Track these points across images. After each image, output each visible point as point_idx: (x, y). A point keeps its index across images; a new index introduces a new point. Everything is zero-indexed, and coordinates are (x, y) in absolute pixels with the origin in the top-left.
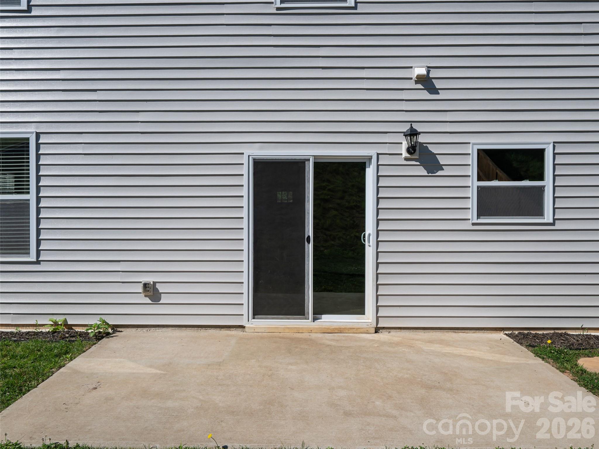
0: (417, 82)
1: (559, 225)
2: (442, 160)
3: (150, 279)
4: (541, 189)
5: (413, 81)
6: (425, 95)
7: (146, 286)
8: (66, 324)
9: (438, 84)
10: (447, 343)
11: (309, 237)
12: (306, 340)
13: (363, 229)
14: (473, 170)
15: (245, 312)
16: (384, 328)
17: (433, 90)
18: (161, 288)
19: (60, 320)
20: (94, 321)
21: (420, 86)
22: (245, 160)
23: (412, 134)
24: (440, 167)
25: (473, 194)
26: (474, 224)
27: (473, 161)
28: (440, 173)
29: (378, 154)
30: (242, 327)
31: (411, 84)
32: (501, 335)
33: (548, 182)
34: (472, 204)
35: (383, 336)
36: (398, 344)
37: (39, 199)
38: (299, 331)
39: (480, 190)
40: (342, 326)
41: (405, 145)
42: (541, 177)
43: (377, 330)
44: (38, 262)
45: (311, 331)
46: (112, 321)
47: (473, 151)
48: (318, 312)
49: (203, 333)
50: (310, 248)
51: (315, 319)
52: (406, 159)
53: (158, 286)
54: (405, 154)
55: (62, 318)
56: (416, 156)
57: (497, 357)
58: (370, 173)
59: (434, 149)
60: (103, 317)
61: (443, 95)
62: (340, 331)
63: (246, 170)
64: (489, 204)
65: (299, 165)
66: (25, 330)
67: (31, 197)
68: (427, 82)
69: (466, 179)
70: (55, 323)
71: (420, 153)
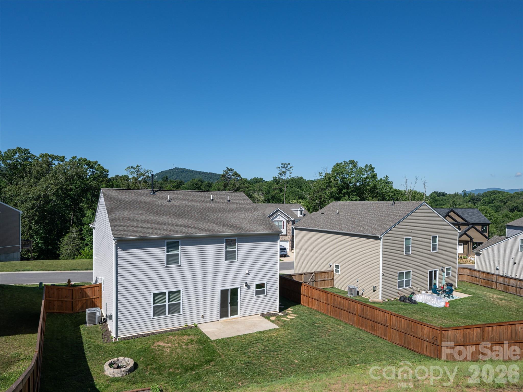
1: (267, 295)
2: (250, 287)
3: (203, 314)
4: (265, 290)
6: (248, 275)
7: (202, 316)
9: (250, 273)
10: (251, 318)
11: (229, 303)
12: (231, 321)
13: (237, 299)
14: (255, 288)
15: (219, 318)
18: (204, 316)
19: (186, 325)
22: (219, 290)
23: (246, 283)
25: (255, 292)
27: (255, 286)
28: (250, 289)
29: (241, 286)
30: (218, 321)
31: (246, 274)
32: (259, 315)
34: (255, 293)
35: (241, 318)
36: (245, 320)
38: (228, 320)
39: (256, 291)
41: (245, 284)
42: (265, 288)
43: (240, 317)
44: (182, 314)
45: (230, 319)
47: (255, 284)
50: (230, 305)
51: (230, 317)
54: (245, 286)
57: (259, 319)
58: (239, 290)
59: (249, 285)
60: (194, 323)
61: (251, 275)
62: (234, 319)
63: (219, 292)
64: (257, 293)
65: (228, 290)
66: (180, 328)
67: (181, 302)
68: (248, 274)
69: (254, 289)
70: (185, 326)
71: (247, 286)
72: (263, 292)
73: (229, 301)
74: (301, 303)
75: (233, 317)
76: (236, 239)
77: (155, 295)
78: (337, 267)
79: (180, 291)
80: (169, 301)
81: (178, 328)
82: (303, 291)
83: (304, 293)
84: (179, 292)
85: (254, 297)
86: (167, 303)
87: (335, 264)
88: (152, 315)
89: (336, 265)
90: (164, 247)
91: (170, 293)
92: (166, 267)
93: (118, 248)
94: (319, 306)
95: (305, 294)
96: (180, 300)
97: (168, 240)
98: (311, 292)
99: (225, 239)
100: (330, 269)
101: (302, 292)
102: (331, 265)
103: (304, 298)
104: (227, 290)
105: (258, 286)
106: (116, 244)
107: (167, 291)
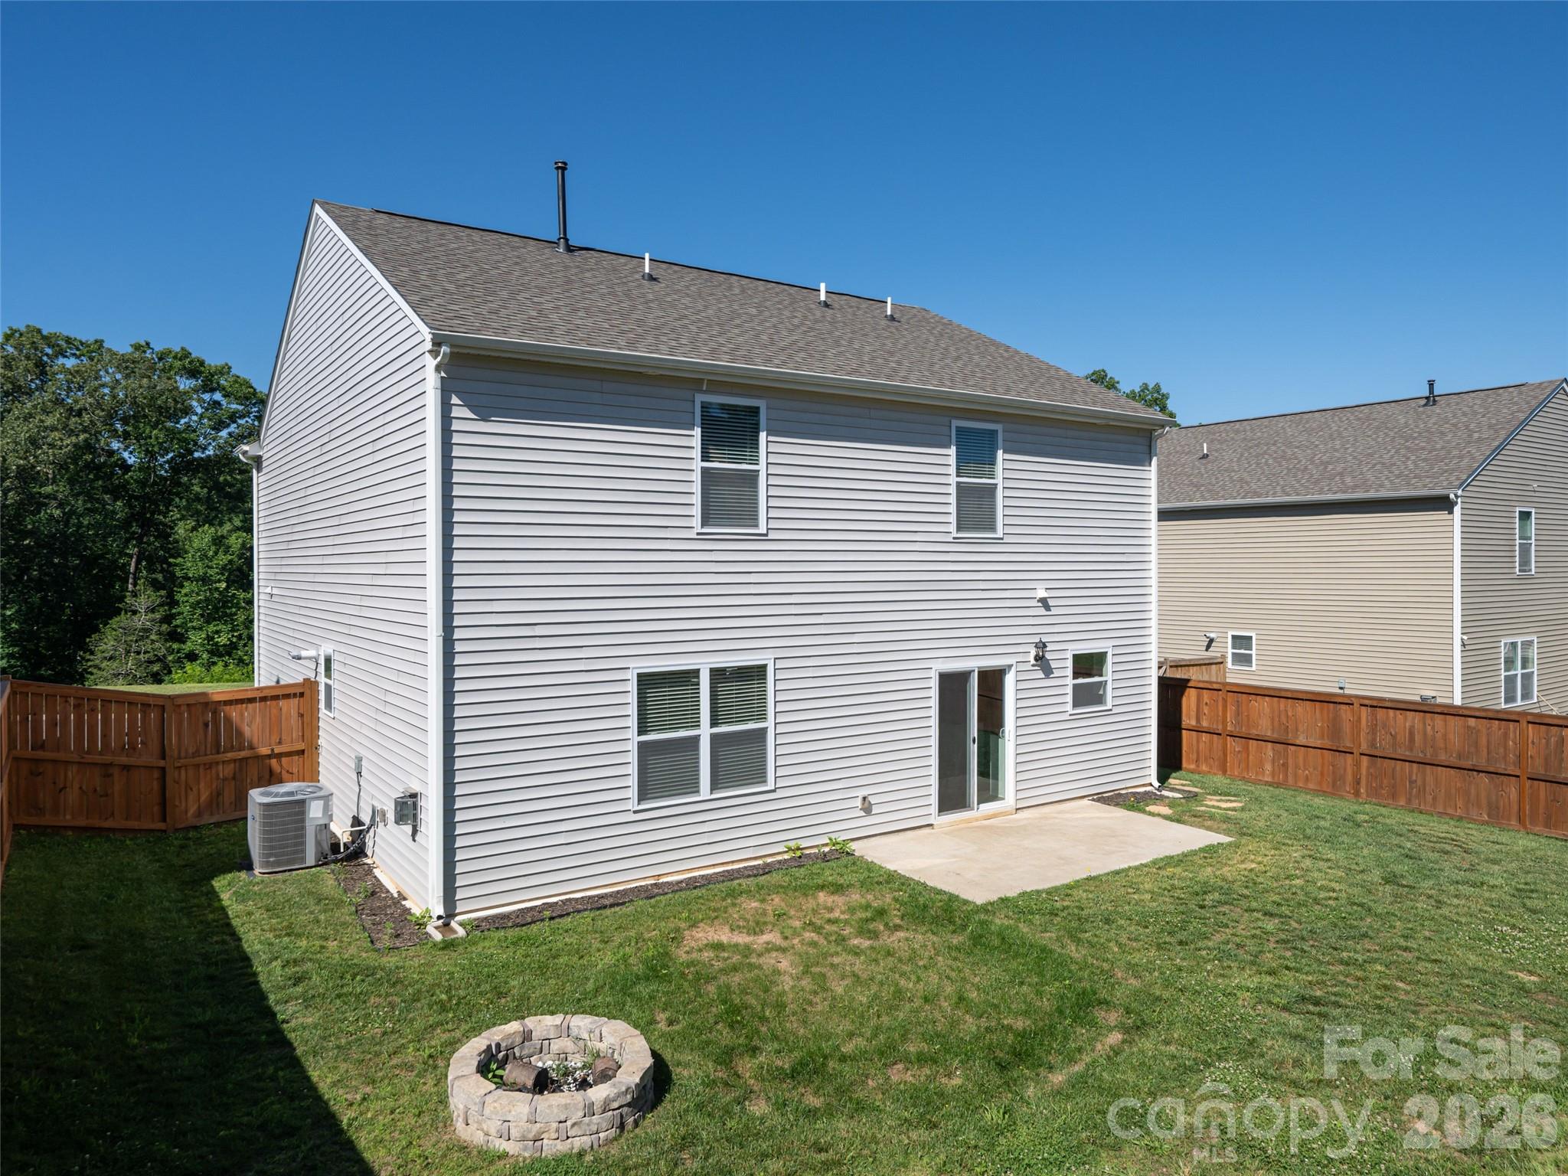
0: (1038, 601)
1: (1115, 710)
2: (1053, 665)
3: (866, 792)
4: (1105, 683)
5: (1036, 600)
6: (1043, 611)
7: (862, 799)
8: (799, 849)
9: (1050, 603)
10: (1064, 812)
11: (974, 738)
14: (1070, 672)
15: (934, 811)
16: (1022, 808)
17: (1047, 607)
18: (873, 800)
19: (793, 844)
21: (1040, 604)
22: (933, 675)
23: (1041, 646)
24: (1052, 671)
25: (1069, 690)
26: (1071, 715)
27: (1070, 663)
28: (1051, 675)
29: (1015, 662)
30: (931, 825)
31: (1034, 603)
32: (1085, 801)
33: (1109, 677)
34: (1069, 699)
35: (1021, 815)
38: (969, 821)
39: (1075, 686)
40: (993, 812)
41: (1033, 652)
42: (1105, 674)
43: (1017, 811)
44: (774, 791)
45: (977, 820)
47: (1069, 655)
48: (980, 802)
49: (911, 834)
50: (975, 748)
51: (978, 809)
52: (1033, 665)
53: (871, 798)
54: (1033, 662)
55: (795, 842)
56: (1039, 663)
57: (1111, 816)
58: (1010, 680)
59: (1049, 656)
60: (830, 835)
61: (1054, 611)
62: (995, 815)
63: (934, 683)
64: (1078, 697)
65: (967, 676)
66: (769, 860)
67: (769, 723)
68: (1045, 604)
69: (1066, 679)
70: (790, 849)
71: (1042, 660)
72: (1098, 695)
73: (974, 730)
74: (1184, 765)
75: (984, 807)
76: (995, 432)
77: (647, 681)
78: (1242, 641)
79: (762, 669)
80: (714, 723)
81: (760, 862)
82: (1193, 714)
83: (1198, 720)
84: (759, 672)
85: (1066, 717)
86: (705, 732)
87: (1230, 633)
88: (633, 793)
89: (1234, 637)
90: (691, 427)
91: (718, 674)
92: (701, 537)
93: (455, 400)
94: (1285, 765)
95: (1205, 724)
96: (762, 717)
97: (705, 392)
98: (1238, 713)
99: (955, 423)
100: (1214, 653)
101: (1184, 718)
102: (1211, 641)
103: (1198, 742)
104: (964, 676)
105: (1082, 665)
106: (443, 374)
107: (704, 665)
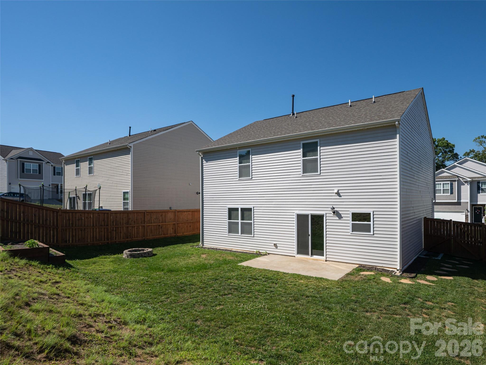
1: (375, 235)
2: (343, 215)
4: (370, 224)
5: (335, 193)
6: (338, 197)
7: (274, 244)
8: (259, 252)
9: (341, 194)
10: (338, 265)
11: (310, 235)
12: (306, 261)
14: (350, 218)
15: (295, 253)
16: (328, 260)
17: (340, 196)
20: (264, 252)
21: (337, 195)
22: (295, 214)
23: (333, 208)
24: (342, 218)
25: (350, 225)
26: (351, 234)
27: (350, 216)
28: (342, 219)
29: (326, 213)
30: (295, 256)
31: (334, 194)
32: (357, 266)
33: (371, 223)
34: (350, 228)
36: (325, 264)
37: (254, 222)
38: (307, 259)
39: (353, 224)
40: (318, 259)
41: (332, 211)
42: (370, 221)
43: (326, 261)
44: (254, 237)
45: (310, 259)
46: (268, 252)
47: (350, 213)
48: (312, 254)
49: (286, 257)
50: (310, 237)
51: (311, 256)
52: (333, 215)
53: (277, 244)
54: (333, 213)
55: (259, 250)
56: (335, 214)
58: (324, 218)
59: (340, 212)
60: (266, 251)
61: (343, 197)
62: (317, 260)
64: (355, 228)
65: (307, 216)
66: (251, 252)
68: (338, 194)
69: (348, 221)
70: (257, 251)
71: (336, 213)
72: (367, 229)
73: (310, 233)
75: (315, 257)
76: (317, 142)
77: (230, 210)
84: (251, 210)
86: (240, 221)
88: (227, 231)
90: (237, 157)
91: (242, 210)
92: (239, 180)
93: (204, 160)
96: (252, 220)
99: (302, 142)
105: (356, 217)
106: (202, 156)
107: (240, 207)
